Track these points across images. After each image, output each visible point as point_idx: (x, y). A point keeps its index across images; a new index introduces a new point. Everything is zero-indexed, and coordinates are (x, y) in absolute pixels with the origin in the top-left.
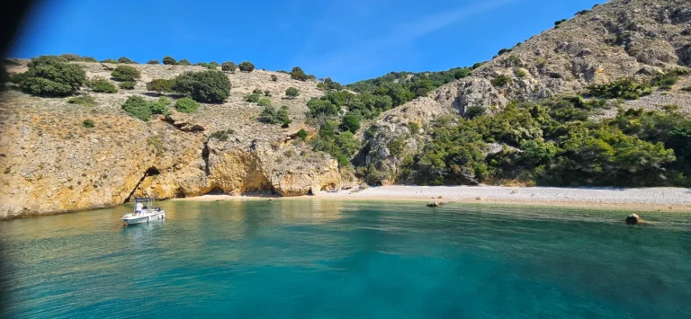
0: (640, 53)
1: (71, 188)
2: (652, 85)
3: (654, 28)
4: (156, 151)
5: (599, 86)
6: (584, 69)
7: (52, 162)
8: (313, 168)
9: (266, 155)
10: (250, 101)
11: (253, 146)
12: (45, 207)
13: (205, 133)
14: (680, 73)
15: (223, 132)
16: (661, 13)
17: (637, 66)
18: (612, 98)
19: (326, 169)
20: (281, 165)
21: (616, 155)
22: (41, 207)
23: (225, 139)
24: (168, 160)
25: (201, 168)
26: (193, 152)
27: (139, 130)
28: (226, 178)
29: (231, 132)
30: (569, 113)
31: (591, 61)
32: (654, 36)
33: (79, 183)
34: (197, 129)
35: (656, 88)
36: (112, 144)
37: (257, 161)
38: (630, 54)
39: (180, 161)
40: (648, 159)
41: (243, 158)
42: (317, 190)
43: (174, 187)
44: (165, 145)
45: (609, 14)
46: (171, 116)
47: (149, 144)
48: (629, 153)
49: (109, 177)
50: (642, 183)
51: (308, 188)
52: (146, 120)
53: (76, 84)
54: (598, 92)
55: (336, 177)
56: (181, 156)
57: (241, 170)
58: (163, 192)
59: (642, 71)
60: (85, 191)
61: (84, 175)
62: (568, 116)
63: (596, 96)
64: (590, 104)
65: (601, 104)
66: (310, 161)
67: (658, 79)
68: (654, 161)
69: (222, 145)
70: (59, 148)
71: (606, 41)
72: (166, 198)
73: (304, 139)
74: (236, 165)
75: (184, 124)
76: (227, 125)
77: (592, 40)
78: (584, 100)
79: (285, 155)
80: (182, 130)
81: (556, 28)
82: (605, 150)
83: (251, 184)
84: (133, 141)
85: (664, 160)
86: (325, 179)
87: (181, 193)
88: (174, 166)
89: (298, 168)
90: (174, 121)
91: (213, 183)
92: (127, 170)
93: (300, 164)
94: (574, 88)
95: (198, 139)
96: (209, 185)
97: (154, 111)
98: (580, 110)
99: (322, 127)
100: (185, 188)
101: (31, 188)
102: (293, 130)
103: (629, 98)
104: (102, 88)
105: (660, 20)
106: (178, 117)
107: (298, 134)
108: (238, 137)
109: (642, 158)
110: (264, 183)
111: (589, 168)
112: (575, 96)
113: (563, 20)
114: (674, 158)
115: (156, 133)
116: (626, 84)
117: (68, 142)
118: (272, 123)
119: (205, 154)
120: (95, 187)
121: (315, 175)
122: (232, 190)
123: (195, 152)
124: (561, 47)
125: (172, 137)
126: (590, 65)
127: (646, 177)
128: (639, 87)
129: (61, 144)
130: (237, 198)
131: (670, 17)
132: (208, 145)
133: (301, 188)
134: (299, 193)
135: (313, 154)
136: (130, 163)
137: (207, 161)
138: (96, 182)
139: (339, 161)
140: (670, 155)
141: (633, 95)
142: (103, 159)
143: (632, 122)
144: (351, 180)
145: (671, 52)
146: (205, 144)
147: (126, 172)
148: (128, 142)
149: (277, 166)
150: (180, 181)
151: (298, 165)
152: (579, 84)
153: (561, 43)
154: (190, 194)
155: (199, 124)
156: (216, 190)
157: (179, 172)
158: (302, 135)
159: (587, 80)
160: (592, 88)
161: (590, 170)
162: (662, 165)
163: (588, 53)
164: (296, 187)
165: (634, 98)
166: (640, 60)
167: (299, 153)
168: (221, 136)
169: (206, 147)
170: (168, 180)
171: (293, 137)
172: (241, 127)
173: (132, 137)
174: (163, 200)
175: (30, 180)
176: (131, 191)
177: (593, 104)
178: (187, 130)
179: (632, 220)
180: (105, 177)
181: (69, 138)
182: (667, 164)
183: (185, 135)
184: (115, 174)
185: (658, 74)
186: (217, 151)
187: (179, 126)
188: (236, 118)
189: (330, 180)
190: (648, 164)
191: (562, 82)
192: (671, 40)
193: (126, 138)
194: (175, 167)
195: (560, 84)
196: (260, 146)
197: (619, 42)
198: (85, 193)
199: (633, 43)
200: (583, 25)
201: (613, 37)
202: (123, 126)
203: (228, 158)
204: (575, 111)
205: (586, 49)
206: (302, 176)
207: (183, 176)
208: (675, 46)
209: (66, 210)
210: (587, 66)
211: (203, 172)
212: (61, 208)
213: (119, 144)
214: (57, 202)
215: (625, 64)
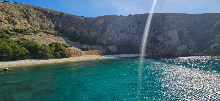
0: (31, 23)
2: (33, 32)
3: (35, 17)
5: (17, 29)
6: (13, 21)
14: (40, 31)
16: (37, 14)
17: (30, 26)
18: (21, 33)
21: (13, 51)
30: (3, 35)
31: (16, 20)
32: (35, 19)
35: (33, 33)
38: (28, 22)
40: (22, 52)
45: (24, 8)
48: (17, 50)
50: (21, 59)
54: (16, 31)
59: (31, 28)
62: (2, 36)
63: (16, 32)
64: (12, 34)
65: (16, 35)
67: (35, 31)
68: (23, 53)
71: (22, 16)
77: (17, 13)
78: (11, 32)
81: (3, 2)
82: (9, 49)
85: (26, 53)
94: (8, 27)
98: (8, 35)
103: (26, 35)
105: (37, 16)
109: (20, 52)
111: (3, 55)
112: (7, 30)
113: (8, 1)
114: (28, 52)
116: (25, 30)
124: (4, 11)
126: (15, 21)
127: (21, 57)
128: (29, 32)
131: (39, 16)
140: (27, 51)
141: (27, 34)
143: (22, 41)
145: (38, 25)
152: (10, 26)
153: (4, 9)
159: (14, 25)
160: (14, 29)
161: (4, 56)
162: (25, 54)
163: (14, 17)
165: (27, 35)
166: (31, 25)
177: (13, 34)
179: (5, 70)
182: (27, 54)
185: (35, 30)
190: (22, 54)
191: (3, 24)
192: (39, 22)
195: (1, 24)
197: (26, 17)
199: (29, 19)
200: (15, 7)
201: (24, 15)
204: (5, 35)
205: (14, 15)
208: (39, 24)
210: (14, 21)
215: (27, 24)
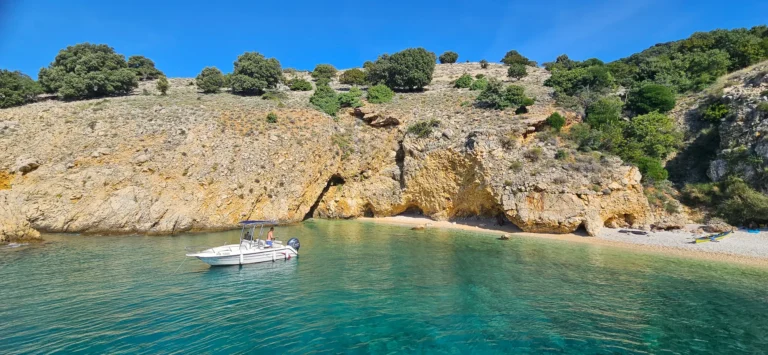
1: (242, 197)
4: (341, 152)
7: (226, 163)
8: (586, 181)
9: (493, 157)
10: (458, 86)
11: (470, 144)
12: (214, 220)
13: (400, 127)
15: (424, 124)
19: (615, 185)
20: (519, 175)
22: (211, 219)
23: (427, 134)
24: (353, 166)
25: (394, 178)
26: (384, 154)
27: (323, 125)
28: (427, 193)
29: (435, 124)
33: (251, 191)
34: (391, 123)
36: (292, 142)
37: (477, 168)
39: (369, 166)
41: (453, 163)
42: (596, 226)
43: (361, 201)
44: (352, 145)
46: (360, 108)
47: (333, 144)
49: (286, 185)
51: (578, 221)
52: (333, 115)
53: (272, 79)
55: (636, 201)
56: (369, 160)
57: (449, 181)
58: (349, 208)
60: (258, 201)
61: (257, 181)
66: (577, 169)
69: (422, 144)
70: (236, 146)
72: (351, 217)
73: (558, 131)
74: (442, 174)
75: (375, 117)
76: (429, 116)
79: (527, 156)
80: (373, 126)
83: (465, 205)
84: (315, 140)
86: (612, 205)
87: (369, 211)
88: (362, 173)
89: (556, 181)
90: (364, 114)
91: (408, 200)
92: (306, 176)
93: (557, 174)
95: (392, 137)
96: (403, 202)
97: (342, 103)
99: (589, 110)
100: (375, 205)
101: (201, 194)
102: (536, 115)
104: (297, 85)
106: (368, 109)
107: (548, 123)
108: (446, 131)
110: (488, 205)
115: (342, 130)
117: (247, 139)
118: (499, 107)
119: (400, 159)
120: (270, 196)
121: (592, 195)
122: (435, 211)
123: (388, 155)
125: (360, 135)
129: (239, 142)
130: (443, 225)
132: (404, 144)
133: (562, 220)
134: (558, 229)
135: (580, 156)
136: (311, 167)
137: (401, 167)
138: (272, 190)
139: (643, 171)
142: (280, 161)
144: (671, 210)
146: (400, 142)
147: (305, 179)
148: (309, 140)
149: (512, 177)
150: (369, 194)
151: (555, 176)
154: (380, 213)
155: (393, 115)
156: (413, 210)
157: (367, 182)
158: (554, 122)
164: (551, 216)
167: (551, 154)
168: (421, 130)
169: (401, 147)
170: (354, 192)
171: (539, 127)
172: (449, 117)
173: (314, 134)
174: (347, 218)
175: (202, 185)
176: (312, 204)
178: (377, 126)
180: (282, 184)
181: (249, 135)
183: (376, 132)
184: (293, 181)
186: (415, 152)
187: (369, 121)
188: (442, 106)
189: (622, 208)
193: (308, 135)
194: (362, 175)
196: (481, 143)
198: (258, 205)
202: (308, 121)
203: (431, 162)
206: (565, 196)
207: (372, 187)
209: (235, 225)
211: (397, 183)
212: (231, 222)
213: (299, 143)
214: (226, 214)
